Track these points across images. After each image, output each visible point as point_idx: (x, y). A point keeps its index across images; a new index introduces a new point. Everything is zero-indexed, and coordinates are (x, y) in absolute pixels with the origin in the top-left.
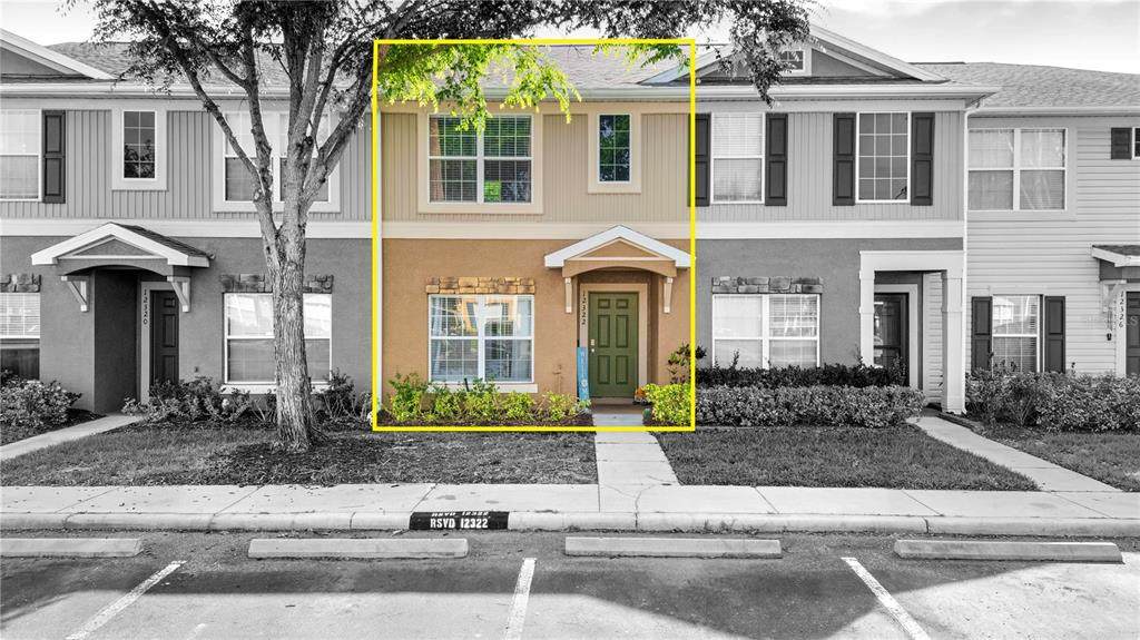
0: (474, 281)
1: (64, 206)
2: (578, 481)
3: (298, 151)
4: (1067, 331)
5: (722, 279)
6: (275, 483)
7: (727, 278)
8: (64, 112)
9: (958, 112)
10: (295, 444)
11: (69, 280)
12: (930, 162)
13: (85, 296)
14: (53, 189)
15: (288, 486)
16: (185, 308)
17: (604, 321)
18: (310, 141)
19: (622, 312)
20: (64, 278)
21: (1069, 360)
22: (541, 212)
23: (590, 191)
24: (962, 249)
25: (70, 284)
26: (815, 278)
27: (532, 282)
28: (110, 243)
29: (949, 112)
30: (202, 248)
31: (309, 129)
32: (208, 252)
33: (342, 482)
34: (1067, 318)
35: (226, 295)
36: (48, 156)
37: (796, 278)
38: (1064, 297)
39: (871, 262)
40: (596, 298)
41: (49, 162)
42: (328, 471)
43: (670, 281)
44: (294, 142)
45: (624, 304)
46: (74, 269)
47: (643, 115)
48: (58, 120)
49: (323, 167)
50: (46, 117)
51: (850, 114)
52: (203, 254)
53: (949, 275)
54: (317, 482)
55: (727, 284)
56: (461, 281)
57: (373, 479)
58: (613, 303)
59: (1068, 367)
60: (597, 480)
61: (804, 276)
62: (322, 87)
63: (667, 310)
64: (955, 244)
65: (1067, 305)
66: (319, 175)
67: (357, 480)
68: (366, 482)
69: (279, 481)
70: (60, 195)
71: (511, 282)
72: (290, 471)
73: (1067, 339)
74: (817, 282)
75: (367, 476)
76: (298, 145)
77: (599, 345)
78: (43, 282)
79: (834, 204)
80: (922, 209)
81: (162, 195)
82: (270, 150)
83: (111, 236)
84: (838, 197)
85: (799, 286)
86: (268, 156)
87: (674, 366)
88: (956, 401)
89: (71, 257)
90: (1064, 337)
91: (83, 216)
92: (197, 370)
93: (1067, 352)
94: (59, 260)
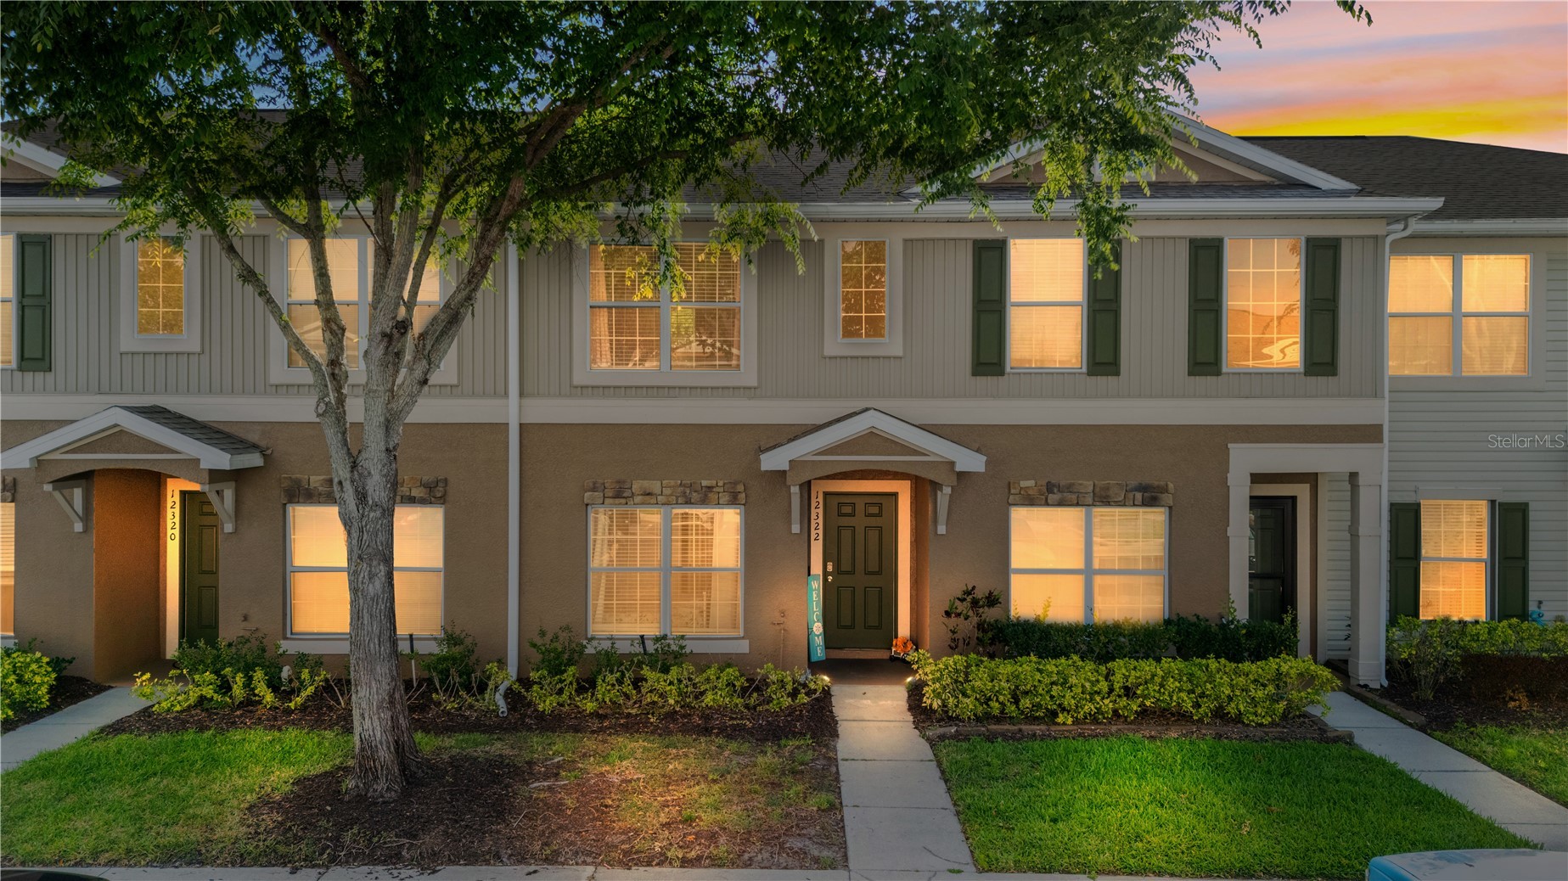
0: (655, 486)
1: (50, 376)
2: (816, 860)
3: (384, 344)
4: (1532, 555)
5: (1024, 484)
6: (347, 862)
7: (1031, 483)
8: (50, 237)
9: (1376, 238)
10: (381, 786)
11: (54, 489)
12: (1333, 312)
13: (80, 512)
14: (33, 351)
15: (365, 869)
16: (229, 528)
17: (847, 535)
18: (403, 326)
19: (873, 521)
20: (48, 488)
21: (1533, 596)
22: (755, 384)
23: (827, 352)
24: (1381, 441)
25: (57, 495)
26: (1162, 483)
27: (740, 488)
28: (115, 438)
29: (1363, 237)
30: (253, 437)
31: (402, 311)
32: (263, 444)
33: (451, 862)
34: (1532, 535)
35: (290, 508)
36: (26, 302)
37: (1133, 483)
38: (1526, 505)
39: (1245, 460)
40: (834, 501)
41: (27, 311)
42: (430, 840)
43: (947, 490)
44: (378, 329)
45: (875, 510)
46: (61, 475)
47: (905, 241)
48: (40, 249)
49: (424, 362)
50: (23, 243)
51: (1213, 240)
52: (254, 447)
53: (1362, 481)
54: (411, 863)
55: (1030, 492)
56: (637, 486)
57: (498, 857)
58: (860, 508)
59: (1532, 607)
60: (846, 857)
61: (1147, 480)
62: (423, 233)
63: (942, 529)
64: (1369, 434)
65: (1532, 515)
66: (418, 374)
67: (472, 859)
68: (487, 863)
69: (353, 858)
70: (43, 359)
71: (710, 488)
72: (370, 840)
73: (1532, 565)
74: (1165, 490)
75: (489, 852)
76: (384, 335)
77: (838, 570)
78: (20, 489)
79: (1190, 374)
80: (1322, 381)
81: (194, 360)
82: (343, 330)
83: (116, 425)
84: (1196, 364)
85: (1139, 496)
86: (341, 341)
87: (953, 621)
88: (1370, 668)
89: (57, 456)
90: (1527, 564)
91: (77, 391)
92: (246, 618)
93: (1532, 585)
94: (40, 462)
